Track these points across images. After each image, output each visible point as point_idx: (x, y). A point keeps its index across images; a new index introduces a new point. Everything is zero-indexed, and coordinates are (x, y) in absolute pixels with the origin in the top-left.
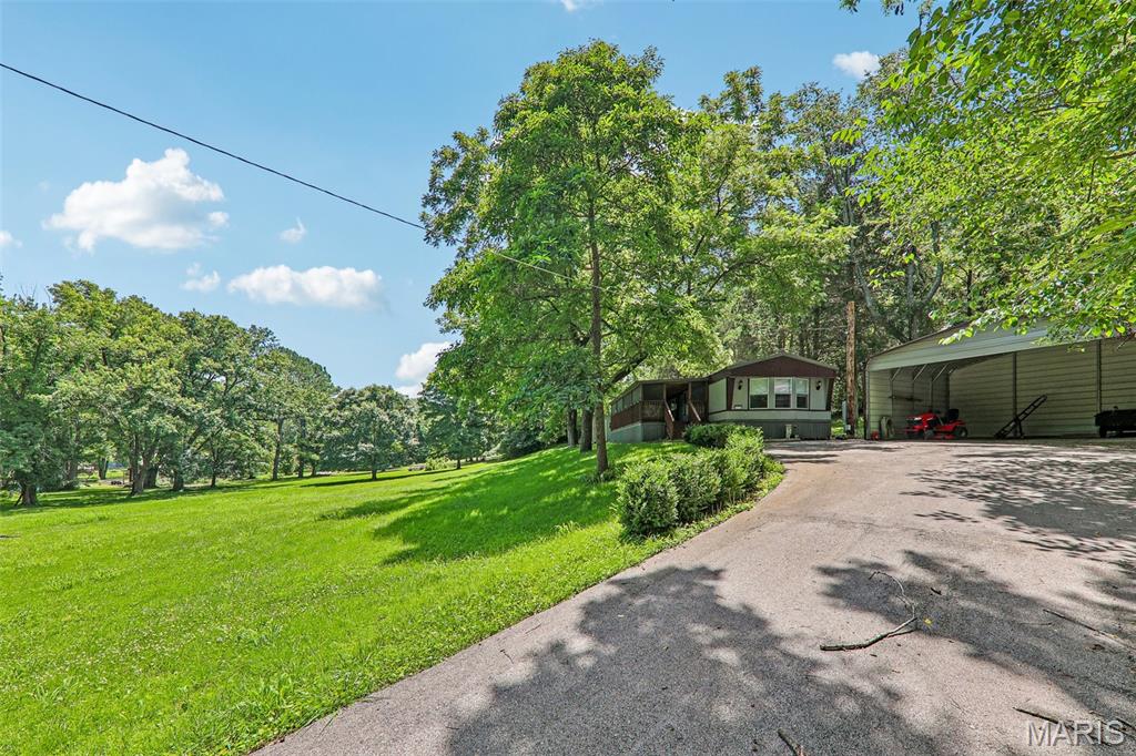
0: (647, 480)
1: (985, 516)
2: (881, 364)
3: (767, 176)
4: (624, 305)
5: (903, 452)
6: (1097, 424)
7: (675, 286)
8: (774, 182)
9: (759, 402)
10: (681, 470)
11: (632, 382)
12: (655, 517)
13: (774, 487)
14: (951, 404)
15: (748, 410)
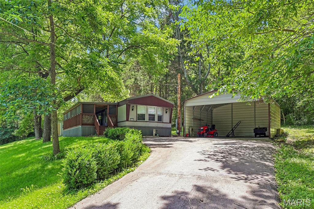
0: (80, 158)
1: (221, 168)
2: (190, 103)
3: (144, 5)
4: (70, 57)
5: (196, 143)
6: (254, 132)
7: (100, 51)
8: (147, 9)
9: (141, 117)
10: (99, 152)
11: (77, 102)
12: (84, 179)
13: (146, 159)
14: (213, 123)
15: (137, 121)
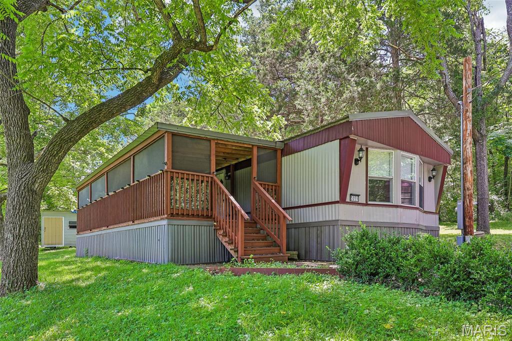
15: (367, 204)
